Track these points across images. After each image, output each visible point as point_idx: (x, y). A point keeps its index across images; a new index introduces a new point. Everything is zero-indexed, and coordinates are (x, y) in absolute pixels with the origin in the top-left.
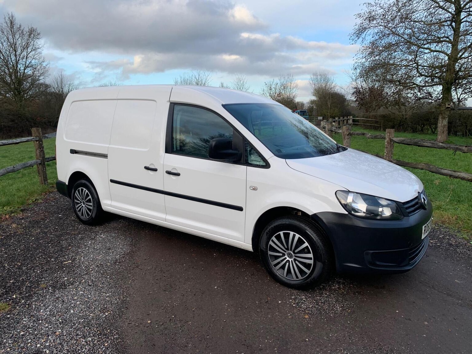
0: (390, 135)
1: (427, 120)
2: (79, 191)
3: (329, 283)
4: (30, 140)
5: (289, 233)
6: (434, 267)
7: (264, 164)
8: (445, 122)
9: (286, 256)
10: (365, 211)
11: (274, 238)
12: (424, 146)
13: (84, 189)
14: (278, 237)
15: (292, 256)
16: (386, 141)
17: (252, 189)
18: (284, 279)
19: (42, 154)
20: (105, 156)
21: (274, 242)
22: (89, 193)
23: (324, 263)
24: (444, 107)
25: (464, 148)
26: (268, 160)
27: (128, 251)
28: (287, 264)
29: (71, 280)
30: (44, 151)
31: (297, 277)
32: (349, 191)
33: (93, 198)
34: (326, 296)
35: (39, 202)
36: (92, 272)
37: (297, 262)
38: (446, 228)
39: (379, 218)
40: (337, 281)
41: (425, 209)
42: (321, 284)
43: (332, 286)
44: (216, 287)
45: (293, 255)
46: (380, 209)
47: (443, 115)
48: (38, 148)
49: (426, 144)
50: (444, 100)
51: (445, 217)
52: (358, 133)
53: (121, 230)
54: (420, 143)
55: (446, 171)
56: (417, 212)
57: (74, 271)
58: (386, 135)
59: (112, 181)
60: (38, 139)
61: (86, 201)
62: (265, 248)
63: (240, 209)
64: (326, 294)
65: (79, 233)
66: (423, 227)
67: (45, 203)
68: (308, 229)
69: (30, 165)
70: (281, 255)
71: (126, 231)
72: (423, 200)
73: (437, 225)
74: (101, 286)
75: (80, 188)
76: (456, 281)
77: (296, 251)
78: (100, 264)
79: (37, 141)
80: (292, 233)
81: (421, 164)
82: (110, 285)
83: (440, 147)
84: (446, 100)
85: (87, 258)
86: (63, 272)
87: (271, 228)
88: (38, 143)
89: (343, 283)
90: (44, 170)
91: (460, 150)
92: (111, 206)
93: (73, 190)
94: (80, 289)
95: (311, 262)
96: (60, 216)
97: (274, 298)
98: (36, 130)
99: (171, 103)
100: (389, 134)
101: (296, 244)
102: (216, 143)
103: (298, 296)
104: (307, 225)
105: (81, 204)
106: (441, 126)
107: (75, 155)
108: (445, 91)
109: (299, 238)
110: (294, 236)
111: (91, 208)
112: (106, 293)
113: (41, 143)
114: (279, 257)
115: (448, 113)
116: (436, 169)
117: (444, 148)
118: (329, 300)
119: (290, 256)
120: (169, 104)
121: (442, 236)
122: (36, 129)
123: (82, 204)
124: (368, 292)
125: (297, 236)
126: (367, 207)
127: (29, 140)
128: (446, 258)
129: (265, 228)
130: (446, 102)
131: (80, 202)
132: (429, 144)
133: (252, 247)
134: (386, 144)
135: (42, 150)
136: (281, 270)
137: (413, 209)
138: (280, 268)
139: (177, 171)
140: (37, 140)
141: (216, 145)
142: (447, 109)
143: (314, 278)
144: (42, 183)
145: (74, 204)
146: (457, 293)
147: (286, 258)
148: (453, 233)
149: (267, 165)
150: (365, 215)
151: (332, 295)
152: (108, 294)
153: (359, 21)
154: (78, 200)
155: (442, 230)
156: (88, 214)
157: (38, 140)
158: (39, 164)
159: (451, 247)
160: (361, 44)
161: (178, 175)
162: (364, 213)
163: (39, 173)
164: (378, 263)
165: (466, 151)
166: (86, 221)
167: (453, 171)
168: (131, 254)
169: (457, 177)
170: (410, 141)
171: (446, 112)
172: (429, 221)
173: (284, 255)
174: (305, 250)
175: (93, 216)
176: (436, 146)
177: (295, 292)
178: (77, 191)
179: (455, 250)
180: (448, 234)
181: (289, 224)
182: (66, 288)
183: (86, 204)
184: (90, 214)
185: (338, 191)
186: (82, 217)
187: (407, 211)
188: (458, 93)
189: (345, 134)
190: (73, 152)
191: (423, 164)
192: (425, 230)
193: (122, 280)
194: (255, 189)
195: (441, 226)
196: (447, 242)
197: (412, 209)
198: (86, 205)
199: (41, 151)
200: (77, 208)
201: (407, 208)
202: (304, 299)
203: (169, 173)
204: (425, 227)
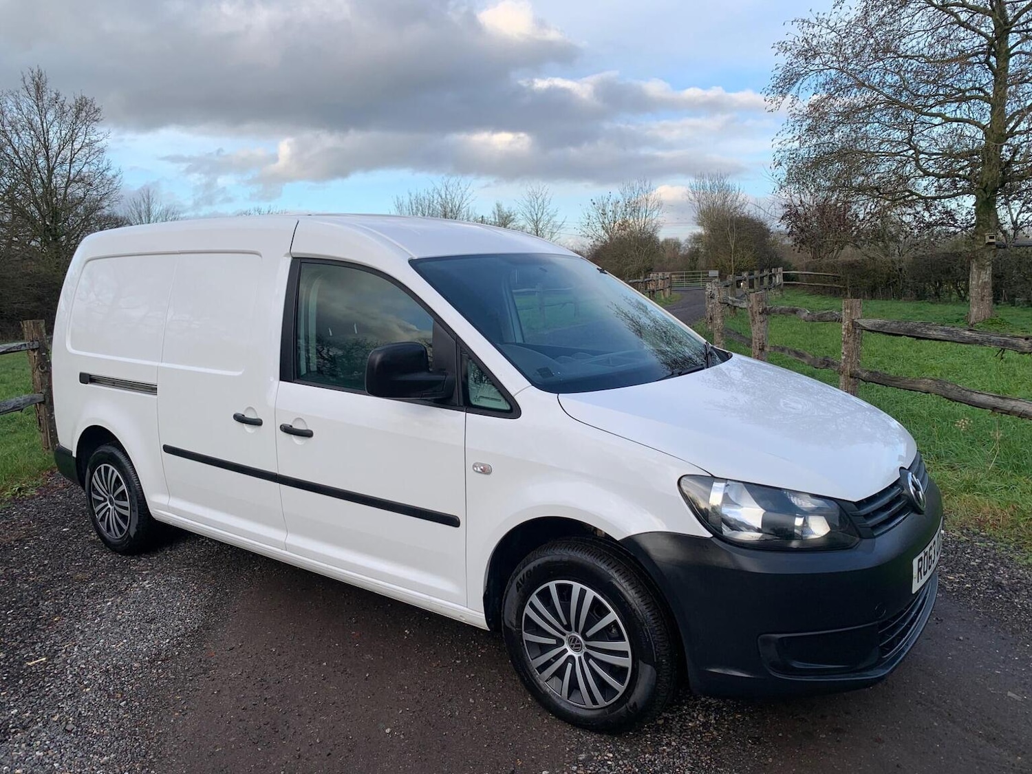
0: (851, 314)
1: (948, 271)
2: (99, 471)
3: (682, 711)
4: (16, 350)
5: (571, 587)
6: (954, 653)
7: (507, 407)
8: (986, 276)
9: (566, 646)
10: (760, 527)
11: (534, 599)
12: (930, 339)
13: (112, 468)
14: (545, 596)
15: (579, 646)
16: (843, 327)
17: (479, 470)
18: (563, 705)
19: (46, 380)
20: (151, 389)
21: (535, 608)
22: (120, 477)
23: (657, 666)
24: (981, 243)
25: (1022, 342)
26: (515, 397)
27: (196, 626)
28: (570, 665)
29: (27, 715)
31: (594, 701)
32: (714, 478)
33: (129, 491)
34: (668, 750)
35: (27, 494)
36: (88, 689)
37: (591, 661)
38: (988, 538)
39: (794, 544)
40: (703, 703)
41: (918, 511)
42: (660, 714)
43: (689, 718)
44: (388, 731)
45: (583, 644)
46: (799, 522)
47: (980, 259)
48: (37, 367)
49: (933, 333)
50: (981, 226)
51: (985, 510)
52: (782, 309)
53: (197, 566)
54: (919, 330)
55: (981, 396)
56: (897, 524)
57: (43, 687)
58: (843, 313)
59: (168, 449)
60: (36, 345)
61: (115, 495)
62: (514, 622)
63: (452, 521)
64: (669, 744)
65: (94, 577)
66: (915, 561)
67: (41, 497)
68: (616, 575)
69: (14, 408)
70: (553, 642)
71: (207, 567)
72: (912, 489)
73: (965, 531)
74: (95, 732)
75: (102, 466)
76: (1010, 694)
77: (589, 634)
78: (115, 667)
79: (33, 350)
80: (577, 587)
81: (926, 380)
82: (120, 728)
83: (967, 339)
84: (985, 227)
85: (89, 648)
86: (16, 692)
87: (527, 573)
88: (36, 354)
89: (718, 710)
91: (1015, 347)
92: (169, 509)
93: (88, 471)
94: (38, 742)
95: (626, 662)
96: (64, 530)
97: (533, 760)
98: (32, 325)
99: (294, 258)
100: (849, 311)
101: (588, 615)
102: (382, 358)
103: (596, 754)
104: (613, 565)
105: (106, 503)
106: (978, 286)
107: (90, 386)
108: (981, 206)
109: (595, 598)
110: (583, 593)
111: (127, 513)
112: (102, 755)
113: (44, 354)
114: (551, 647)
115: (990, 256)
116: (959, 392)
117: (975, 342)
118: (674, 763)
119: (576, 646)
120: (289, 260)
121: (977, 560)
122: (33, 323)
123: (108, 502)
124: (780, 735)
125: (591, 594)
126: (765, 513)
127: (11, 348)
128: (986, 626)
129: (515, 572)
130: (985, 232)
131: (102, 499)
132: (940, 333)
133: (484, 618)
134: (844, 333)
135: (47, 372)
136: (556, 680)
137: (887, 517)
138: (552, 676)
139: (306, 426)
140: (35, 347)
141: (383, 364)
142: (989, 247)
143: (635, 704)
144: (48, 448)
145: (92, 503)
146: (1012, 732)
147: (565, 651)
148: (1005, 553)
149: (512, 410)
150: (762, 537)
151: (684, 747)
152: (105, 758)
153: (783, 60)
154: (100, 495)
155: (978, 544)
156: (121, 529)
157: (37, 349)
158: (40, 403)
159: (999, 592)
160: (790, 109)
161: (307, 434)
162: (759, 531)
163: (40, 423)
164: (797, 665)
165: (1026, 349)
166: (115, 545)
167: (1000, 397)
168: (199, 635)
169: (1008, 413)
170: (897, 326)
171: (986, 254)
172: (932, 542)
173: (561, 642)
174: (611, 631)
175: (132, 532)
176: (957, 339)
177: (590, 738)
178: (96, 473)
179: (1007, 602)
180: (992, 556)
181: (568, 562)
182: (6, 740)
183: (117, 505)
184: (126, 528)
185: (684, 478)
186: (107, 535)
187: (869, 523)
188: (1013, 210)
189: (755, 311)
190: (86, 379)
191: (930, 381)
192: (919, 570)
193: (154, 714)
194: (486, 471)
195: (975, 534)
196: (989, 580)
197: (884, 516)
198: (117, 508)
199: (43, 372)
200: (98, 513)
201: (868, 516)
202: (609, 763)
203: (288, 430)
204: (920, 560)
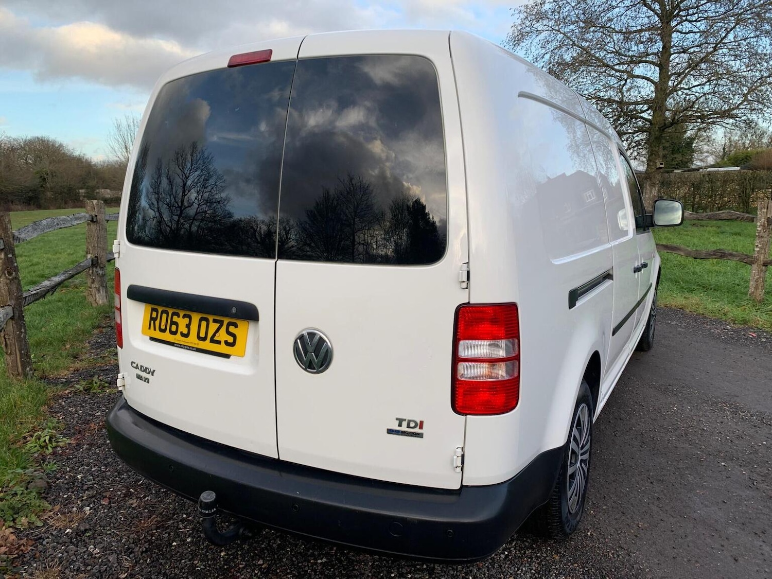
19: (14, 288)
24: (653, 167)
30: (19, 281)
47: (652, 179)
48: (3, 273)
50: (654, 156)
84: (655, 155)
90: (22, 336)
106: (649, 198)
108: (653, 141)
113: (10, 256)
130: (656, 159)
135: (16, 278)
142: (659, 171)
144: (18, 374)
158: (9, 319)
163: (6, 345)
171: (656, 176)
199: (11, 280)
